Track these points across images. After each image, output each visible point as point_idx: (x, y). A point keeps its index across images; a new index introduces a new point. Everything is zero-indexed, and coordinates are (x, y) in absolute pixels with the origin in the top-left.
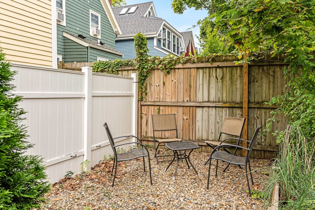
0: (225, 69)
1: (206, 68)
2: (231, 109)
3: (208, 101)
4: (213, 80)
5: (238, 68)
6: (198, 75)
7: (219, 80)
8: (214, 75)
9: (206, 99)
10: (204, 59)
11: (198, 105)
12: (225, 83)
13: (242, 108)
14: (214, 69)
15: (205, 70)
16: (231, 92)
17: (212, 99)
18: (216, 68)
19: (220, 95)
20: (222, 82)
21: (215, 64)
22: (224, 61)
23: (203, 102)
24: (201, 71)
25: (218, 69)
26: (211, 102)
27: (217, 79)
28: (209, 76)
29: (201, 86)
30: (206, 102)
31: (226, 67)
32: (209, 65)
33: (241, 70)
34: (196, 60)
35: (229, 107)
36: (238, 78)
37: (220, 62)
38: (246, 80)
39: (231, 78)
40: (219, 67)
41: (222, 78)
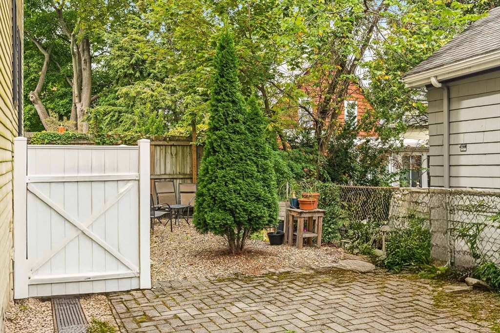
0: (178, 147)
1: (162, 145)
2: (183, 180)
3: (165, 174)
4: (168, 155)
5: (188, 147)
6: (156, 152)
7: (173, 156)
8: (169, 151)
9: (163, 172)
10: (161, 138)
11: (157, 177)
12: (178, 158)
13: (192, 178)
14: (169, 147)
15: (162, 147)
16: (183, 166)
17: (168, 172)
18: (171, 146)
19: (174, 169)
20: (176, 158)
21: (172, 143)
22: (177, 140)
23: (161, 175)
24: (158, 148)
25: (173, 147)
26: (167, 175)
27: (172, 155)
28: (166, 153)
29: (158, 161)
30: (163, 175)
31: (179, 146)
32: (166, 143)
33: (190, 149)
34: (154, 138)
35: (182, 178)
36: (188, 154)
37: (174, 141)
38: (195, 156)
39: (183, 155)
40: (173, 145)
41: (176, 154)
